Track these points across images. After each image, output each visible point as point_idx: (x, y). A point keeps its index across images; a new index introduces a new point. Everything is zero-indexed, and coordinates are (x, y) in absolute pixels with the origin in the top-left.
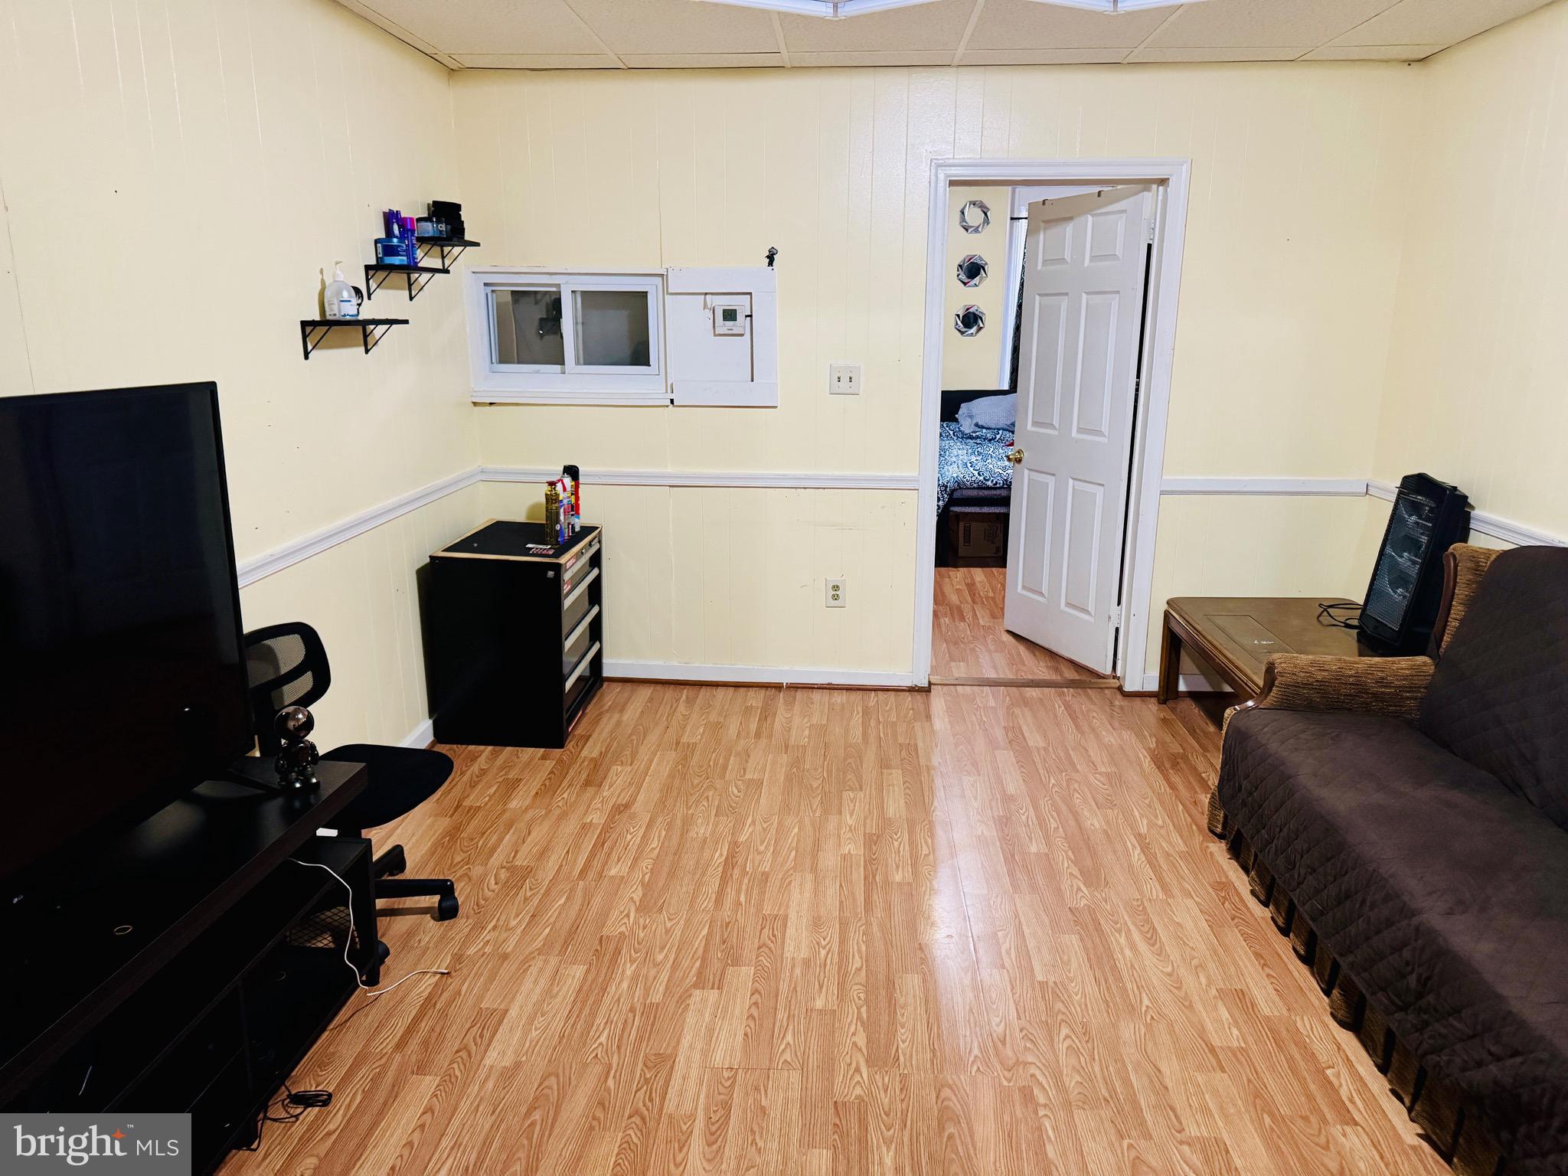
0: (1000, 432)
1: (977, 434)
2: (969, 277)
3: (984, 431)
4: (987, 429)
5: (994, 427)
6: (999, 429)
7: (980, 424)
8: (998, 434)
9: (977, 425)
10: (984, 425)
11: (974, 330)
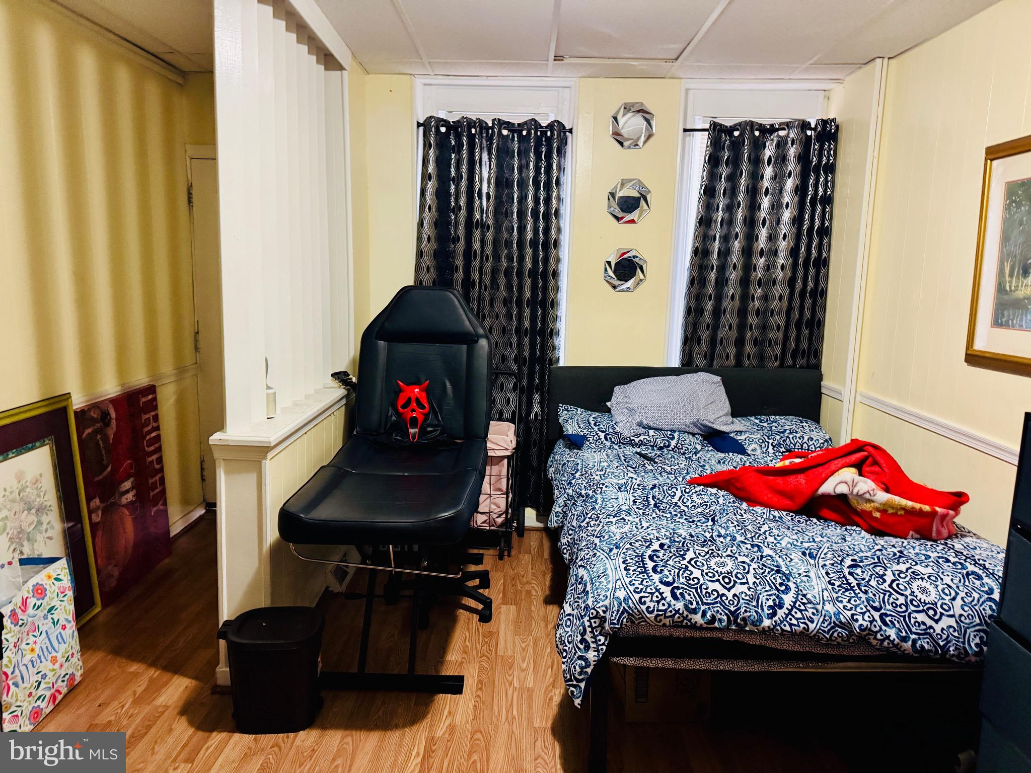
0: (676, 435)
1: (642, 438)
2: (623, 210)
3: (651, 432)
4: (656, 429)
5: (666, 427)
6: (675, 431)
7: (645, 423)
8: (673, 438)
9: (640, 424)
10: (652, 424)
11: (630, 283)
